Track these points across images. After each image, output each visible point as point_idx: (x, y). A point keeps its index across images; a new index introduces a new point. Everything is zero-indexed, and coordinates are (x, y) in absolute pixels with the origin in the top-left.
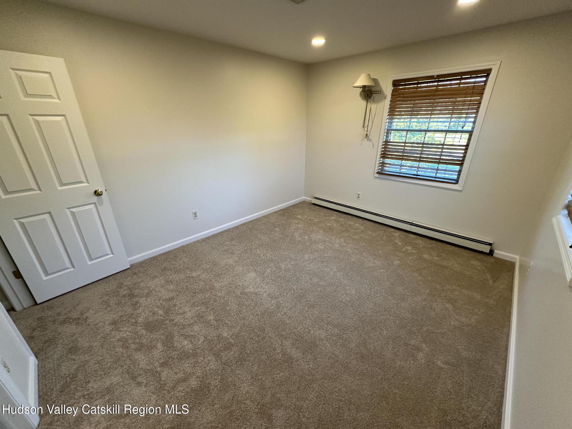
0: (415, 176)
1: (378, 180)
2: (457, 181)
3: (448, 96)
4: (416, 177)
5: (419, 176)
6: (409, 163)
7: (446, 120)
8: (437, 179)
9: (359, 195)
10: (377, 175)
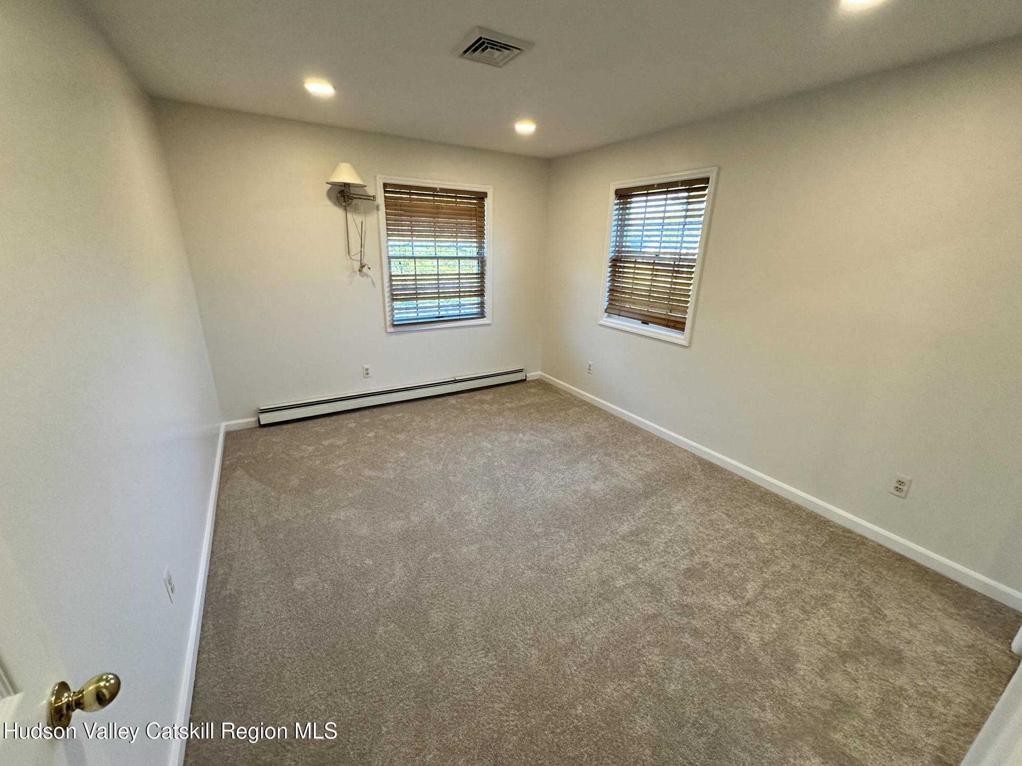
0: (438, 319)
1: (394, 337)
2: (482, 315)
3: (449, 216)
4: (440, 320)
5: (443, 317)
6: (427, 303)
7: (452, 244)
8: (461, 317)
9: (367, 369)
10: (392, 330)
